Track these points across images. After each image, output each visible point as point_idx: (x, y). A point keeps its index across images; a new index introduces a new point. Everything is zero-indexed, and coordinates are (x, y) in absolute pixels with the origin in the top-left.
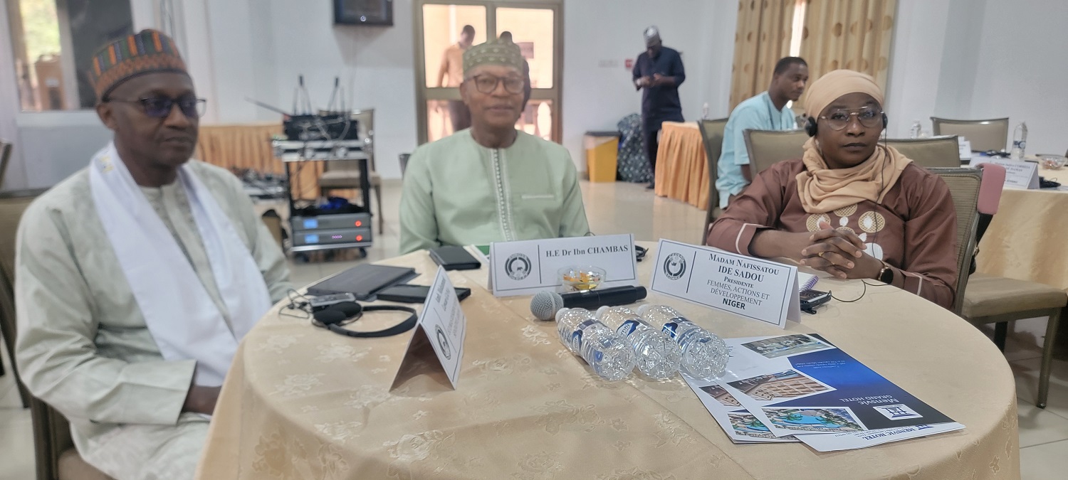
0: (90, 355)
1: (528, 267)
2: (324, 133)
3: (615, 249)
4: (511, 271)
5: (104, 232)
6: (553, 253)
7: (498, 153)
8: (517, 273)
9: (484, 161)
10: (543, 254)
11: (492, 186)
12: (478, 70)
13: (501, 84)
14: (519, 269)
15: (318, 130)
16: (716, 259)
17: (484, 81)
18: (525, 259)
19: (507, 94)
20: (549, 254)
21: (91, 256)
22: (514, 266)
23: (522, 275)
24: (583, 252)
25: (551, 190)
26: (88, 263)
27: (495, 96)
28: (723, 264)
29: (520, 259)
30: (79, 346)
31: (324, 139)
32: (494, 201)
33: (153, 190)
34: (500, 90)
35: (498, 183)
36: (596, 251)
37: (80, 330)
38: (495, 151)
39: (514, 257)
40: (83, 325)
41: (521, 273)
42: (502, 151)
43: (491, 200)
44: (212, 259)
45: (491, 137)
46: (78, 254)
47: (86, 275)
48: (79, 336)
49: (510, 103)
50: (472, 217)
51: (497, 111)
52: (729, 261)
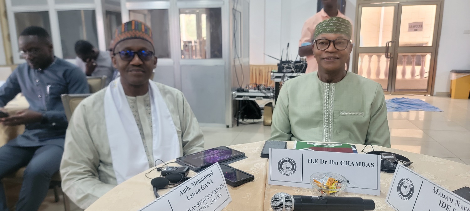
0: (86, 176)
1: (294, 167)
2: (293, 70)
3: (364, 164)
4: (282, 168)
5: (104, 116)
6: (313, 161)
7: (329, 86)
8: (285, 171)
9: (320, 90)
10: (305, 161)
11: (322, 105)
12: (320, 37)
13: (332, 44)
14: (287, 168)
15: (290, 68)
16: (438, 193)
17: (322, 43)
18: (293, 162)
19: (335, 50)
20: (310, 161)
21: (95, 127)
22: (285, 165)
23: (289, 173)
24: (337, 163)
25: (362, 110)
26: (94, 131)
27: (327, 52)
28: (444, 200)
29: (289, 161)
30: (82, 171)
31: (293, 72)
32: (322, 114)
33: (133, 98)
34: (331, 48)
35: (326, 104)
36: (347, 164)
37: (86, 163)
38: (328, 84)
39: (284, 160)
40: (88, 161)
41: (289, 171)
42: (333, 84)
43: (320, 114)
44: (154, 134)
45: (326, 76)
46: (90, 126)
47: (92, 136)
48: (84, 166)
49: (337, 56)
50: (308, 123)
51: (328, 60)
52: (449, 199)
